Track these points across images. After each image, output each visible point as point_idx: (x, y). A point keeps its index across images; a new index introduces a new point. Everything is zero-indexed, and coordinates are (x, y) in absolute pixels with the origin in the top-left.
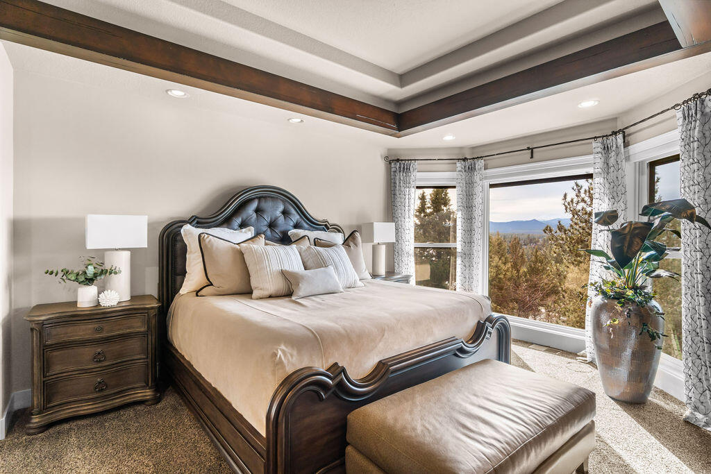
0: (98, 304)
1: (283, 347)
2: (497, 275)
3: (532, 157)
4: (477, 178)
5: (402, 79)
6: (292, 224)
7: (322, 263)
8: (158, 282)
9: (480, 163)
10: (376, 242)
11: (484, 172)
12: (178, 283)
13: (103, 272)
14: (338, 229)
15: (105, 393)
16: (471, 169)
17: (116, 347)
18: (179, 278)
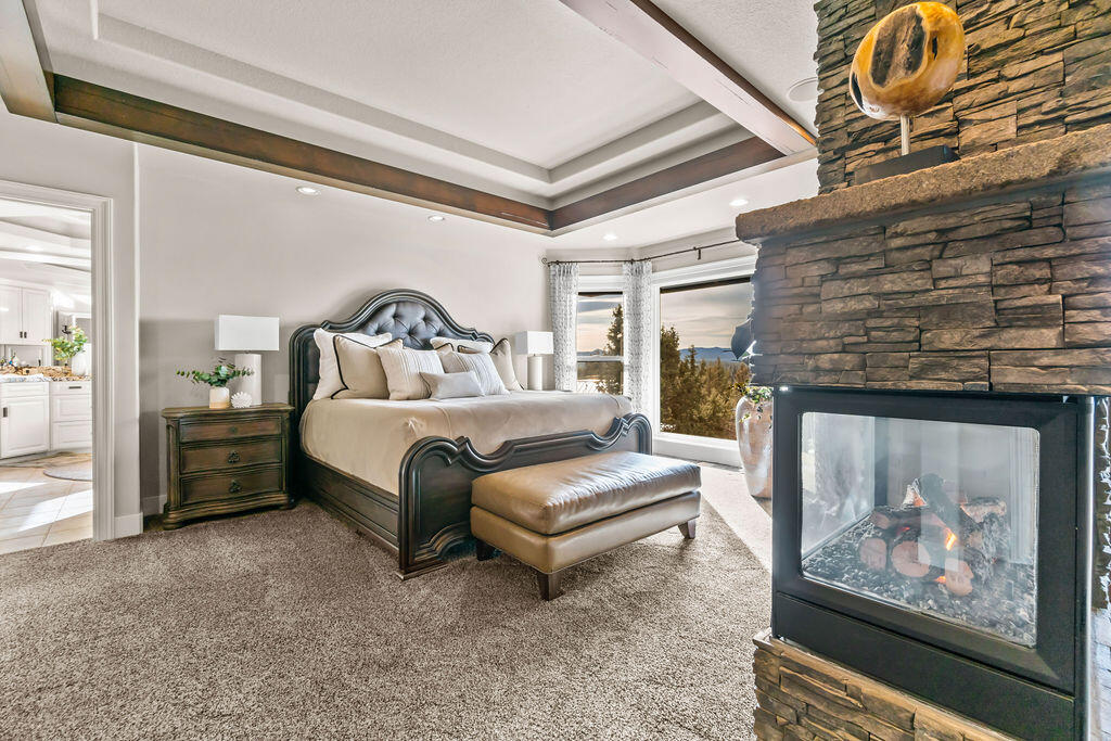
0: (231, 405)
1: (414, 419)
2: (714, 414)
3: (699, 258)
4: (644, 282)
5: (551, 174)
6: (434, 331)
7: (463, 368)
8: (288, 390)
9: (648, 265)
10: (531, 352)
11: (651, 275)
12: (310, 392)
13: (236, 374)
14: (486, 338)
15: (240, 494)
16: (639, 272)
17: (250, 450)
18: (311, 386)
